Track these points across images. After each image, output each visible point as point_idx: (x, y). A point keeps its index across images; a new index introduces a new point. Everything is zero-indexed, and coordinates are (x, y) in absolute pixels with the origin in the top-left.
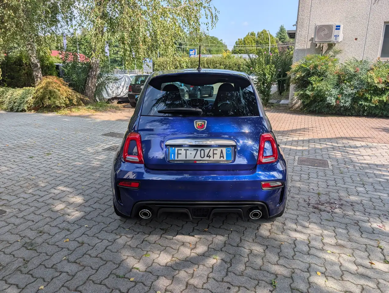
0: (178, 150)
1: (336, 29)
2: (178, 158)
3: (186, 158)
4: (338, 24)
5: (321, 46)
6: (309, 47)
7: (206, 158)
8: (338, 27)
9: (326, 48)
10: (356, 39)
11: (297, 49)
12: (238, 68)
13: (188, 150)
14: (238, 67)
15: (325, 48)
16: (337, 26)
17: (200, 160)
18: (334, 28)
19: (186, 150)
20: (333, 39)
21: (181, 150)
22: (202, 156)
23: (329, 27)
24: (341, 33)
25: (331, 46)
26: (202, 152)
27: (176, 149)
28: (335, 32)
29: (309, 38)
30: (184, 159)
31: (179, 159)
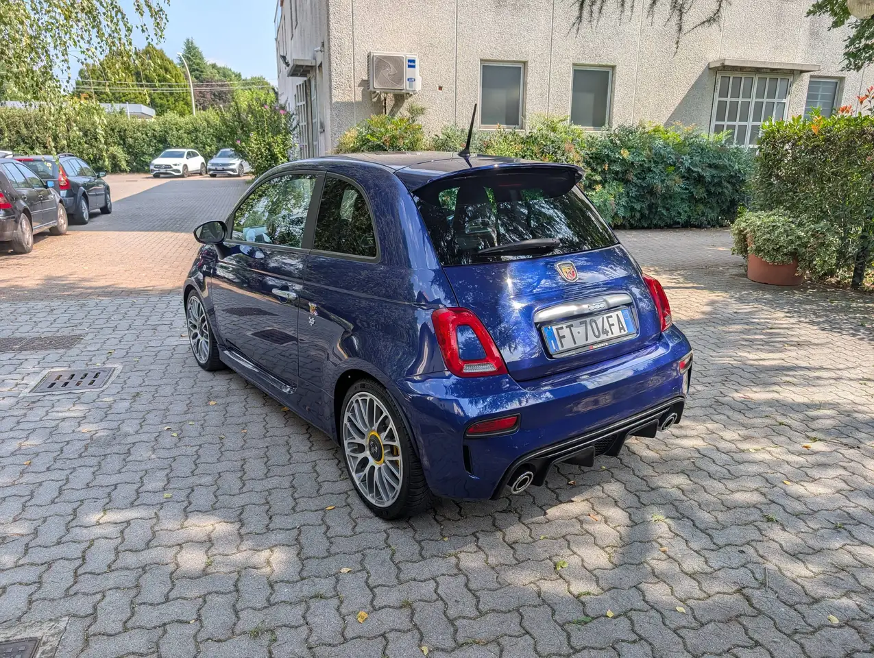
0: (557, 329)
1: (409, 66)
2: (562, 346)
3: (575, 343)
4: (411, 57)
5: (382, 98)
6: (359, 98)
7: (603, 337)
8: (412, 63)
9: (392, 103)
10: (440, 88)
11: (337, 102)
12: (121, 138)
13: (572, 326)
14: (120, 136)
15: (390, 102)
16: (409, 61)
17: (597, 343)
18: (406, 64)
19: (570, 327)
20: (406, 86)
21: (562, 328)
22: (597, 334)
23: (397, 61)
24: (416, 73)
25: (400, 98)
26: (594, 324)
27: (554, 328)
28: (408, 72)
29: (358, 81)
30: (573, 346)
31: (565, 348)
